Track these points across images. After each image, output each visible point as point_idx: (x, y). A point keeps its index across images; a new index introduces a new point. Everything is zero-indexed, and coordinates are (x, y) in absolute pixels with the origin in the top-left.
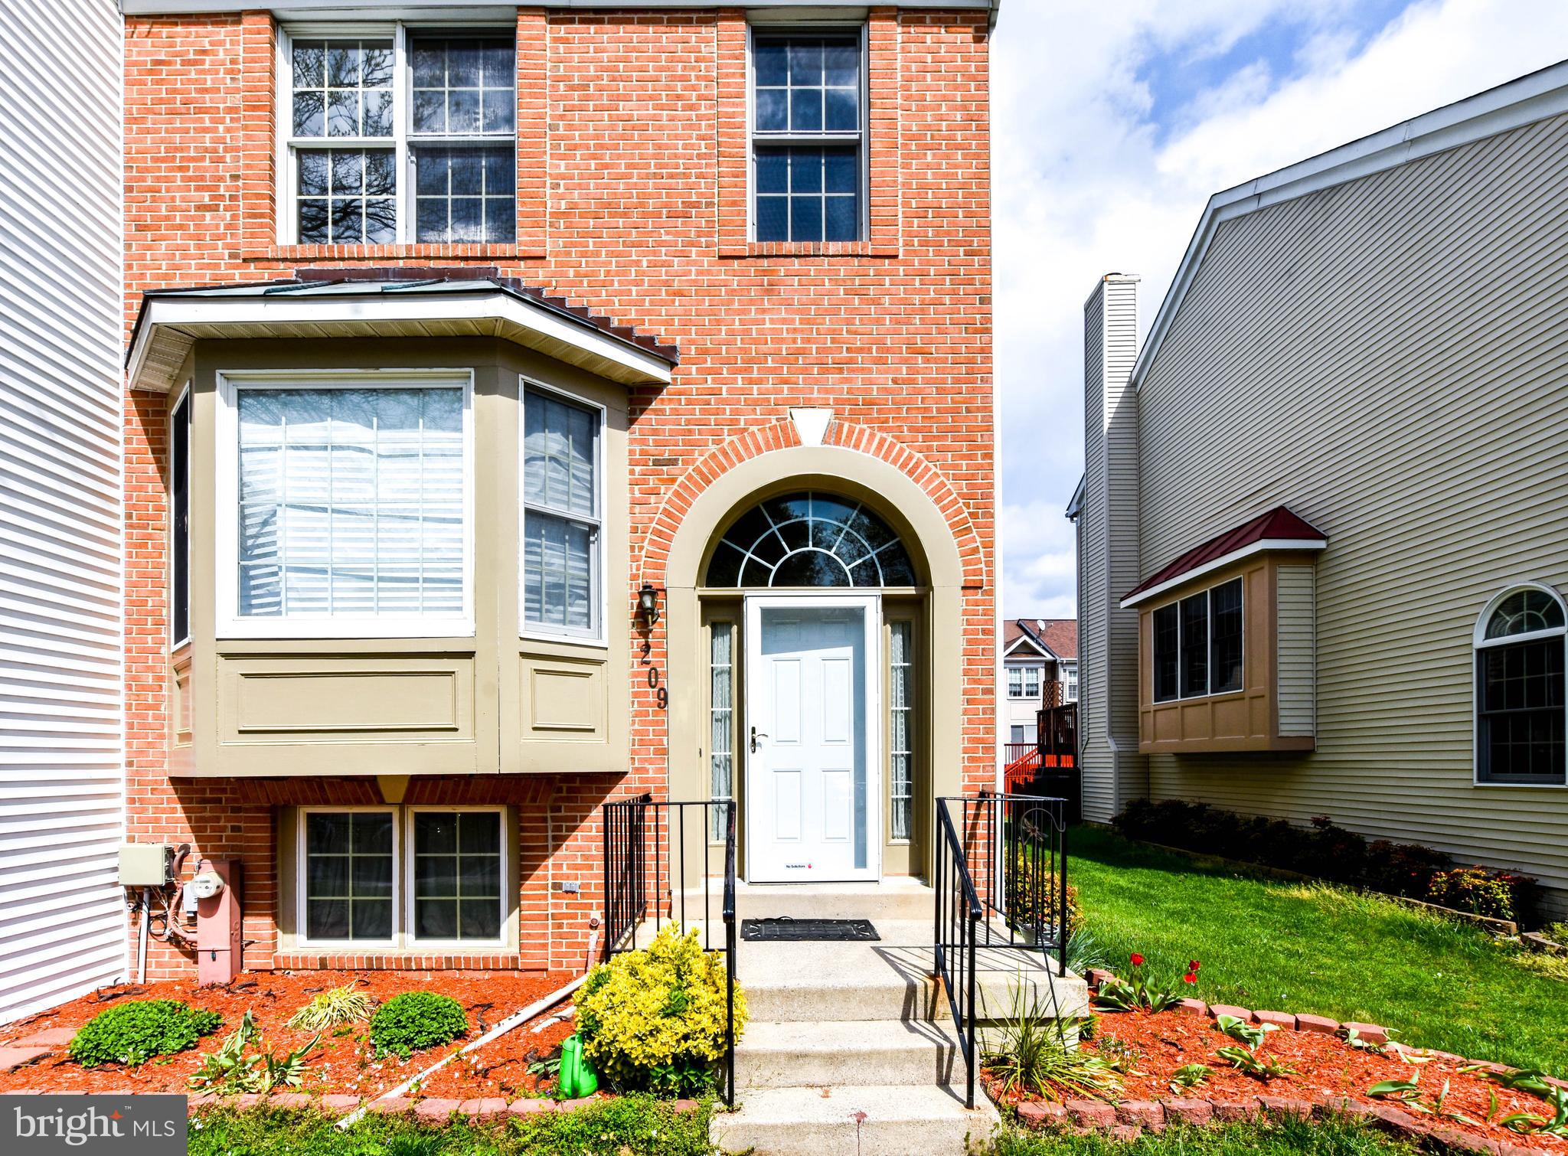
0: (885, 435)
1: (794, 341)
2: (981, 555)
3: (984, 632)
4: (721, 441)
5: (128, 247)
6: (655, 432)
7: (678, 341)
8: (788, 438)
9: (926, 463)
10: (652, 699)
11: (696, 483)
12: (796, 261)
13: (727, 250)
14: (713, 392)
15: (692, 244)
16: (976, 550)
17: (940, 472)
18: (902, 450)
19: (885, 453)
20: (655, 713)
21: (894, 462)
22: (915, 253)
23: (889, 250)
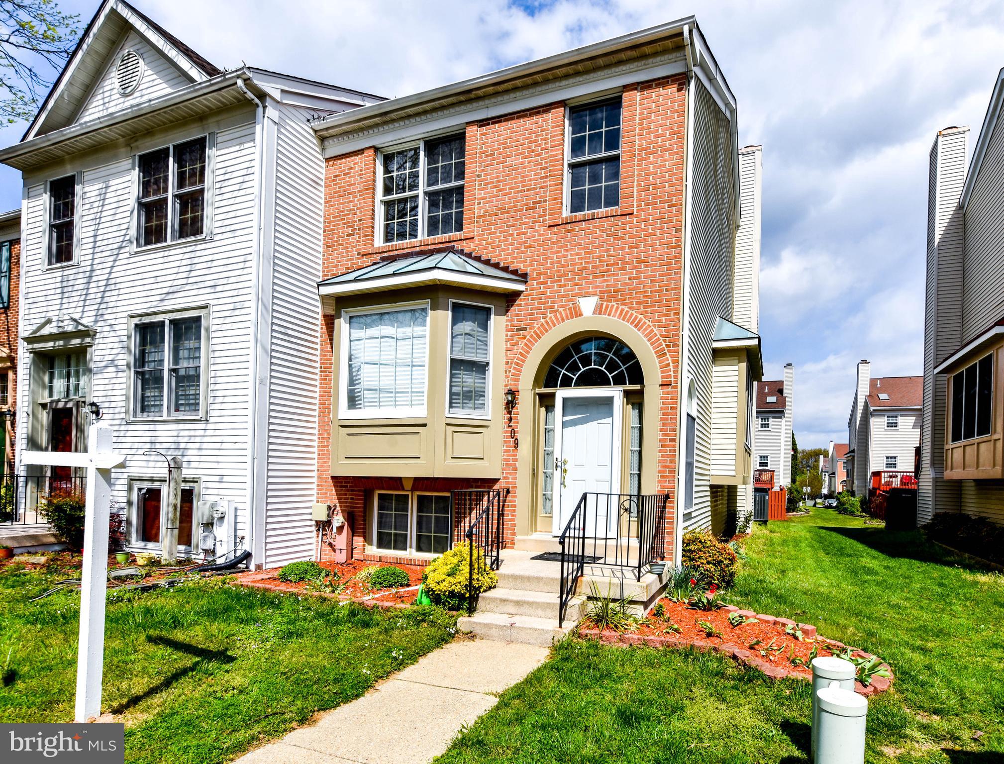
0: (623, 307)
1: (581, 263)
2: (671, 367)
3: (672, 408)
4: (546, 317)
5: (324, 255)
6: (517, 315)
7: (529, 270)
8: (577, 313)
9: (644, 320)
10: (512, 444)
11: (534, 339)
12: (584, 223)
13: (552, 222)
14: (544, 293)
15: (536, 222)
16: (668, 365)
17: (651, 324)
18: (632, 314)
19: (623, 316)
20: (513, 451)
21: (628, 321)
22: (643, 210)
23: (628, 211)
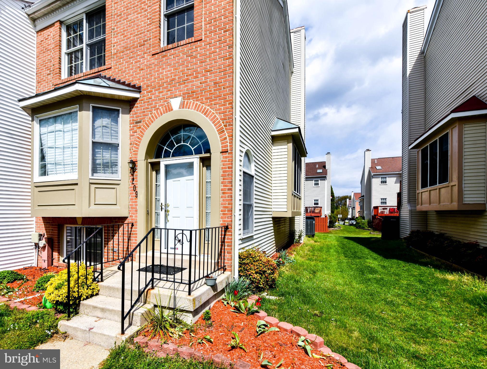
0: (197, 102)
1: (172, 76)
2: (228, 140)
3: (229, 168)
4: (152, 113)
6: (136, 113)
7: (142, 84)
8: (169, 109)
9: (210, 109)
10: (134, 195)
11: (146, 128)
12: (172, 50)
13: (154, 52)
14: (150, 98)
15: (145, 53)
16: (226, 138)
17: (214, 112)
18: (202, 106)
19: (197, 108)
20: (135, 199)
21: (200, 111)
22: (208, 37)
23: (199, 38)
